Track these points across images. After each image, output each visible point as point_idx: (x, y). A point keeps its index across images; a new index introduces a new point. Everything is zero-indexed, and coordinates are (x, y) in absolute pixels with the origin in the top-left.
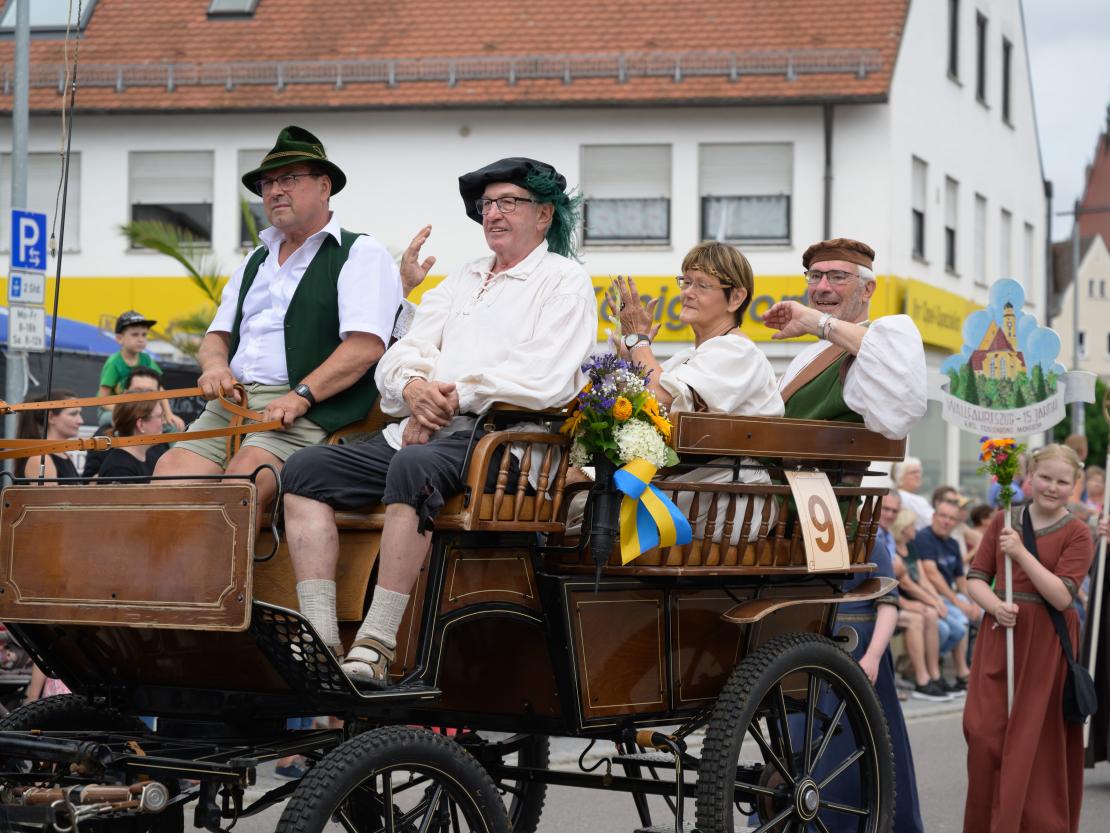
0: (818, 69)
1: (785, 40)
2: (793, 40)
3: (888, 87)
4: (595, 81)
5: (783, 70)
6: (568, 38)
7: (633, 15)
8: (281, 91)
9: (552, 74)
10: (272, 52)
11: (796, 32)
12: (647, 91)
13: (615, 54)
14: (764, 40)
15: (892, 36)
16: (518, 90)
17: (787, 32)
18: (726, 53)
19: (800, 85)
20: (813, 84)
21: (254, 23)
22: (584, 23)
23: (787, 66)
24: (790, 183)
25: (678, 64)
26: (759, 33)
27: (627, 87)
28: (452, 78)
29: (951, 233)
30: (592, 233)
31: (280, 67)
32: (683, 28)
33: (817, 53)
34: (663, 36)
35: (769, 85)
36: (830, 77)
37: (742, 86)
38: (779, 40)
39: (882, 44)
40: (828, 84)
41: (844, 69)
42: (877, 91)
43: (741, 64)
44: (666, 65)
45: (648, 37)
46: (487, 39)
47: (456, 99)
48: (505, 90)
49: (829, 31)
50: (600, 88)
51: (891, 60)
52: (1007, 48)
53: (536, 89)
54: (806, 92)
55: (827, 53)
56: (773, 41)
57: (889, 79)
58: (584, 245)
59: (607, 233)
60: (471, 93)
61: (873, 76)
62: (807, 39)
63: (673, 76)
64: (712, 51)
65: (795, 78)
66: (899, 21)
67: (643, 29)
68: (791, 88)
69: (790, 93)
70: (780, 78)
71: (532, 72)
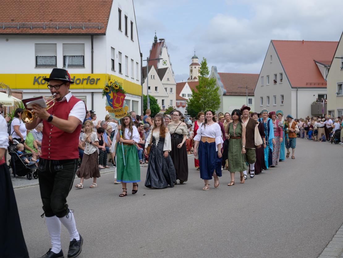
0: (90, 27)
1: (82, 20)
2: (84, 20)
3: (106, 31)
4: (38, 29)
5: (82, 27)
6: (31, 19)
7: (47, 14)
9: (28, 27)
11: (84, 19)
12: (50, 31)
13: (43, 22)
14: (77, 20)
15: (106, 20)
16: (19, 30)
17: (83, 19)
18: (69, 22)
19: (86, 31)
20: (89, 31)
22: (35, 15)
23: (83, 26)
24: (84, 53)
25: (57, 25)
26: (76, 19)
27: (45, 30)
28: (4, 27)
29: (120, 64)
30: (38, 64)
32: (59, 17)
33: (89, 24)
34: (54, 19)
35: (78, 31)
36: (92, 29)
37: (73, 31)
38: (81, 20)
39: (104, 22)
40: (92, 31)
41: (95, 27)
42: (103, 32)
43: (72, 25)
44: (55, 25)
45: (51, 19)
46: (12, 18)
47: (4, 32)
48: (17, 30)
49: (92, 19)
50: (39, 31)
51: (106, 25)
52: (132, 23)
53: (24, 30)
54: (87, 32)
55: (92, 24)
56: (79, 20)
57: (106, 30)
58: (36, 67)
59: (42, 64)
60: (8, 31)
61: (102, 29)
62: (87, 20)
63: (56, 28)
64: (65, 22)
65: (84, 29)
66: (108, 17)
67: (50, 17)
68: (84, 31)
69: (83, 32)
70: (81, 29)
71: (23, 26)
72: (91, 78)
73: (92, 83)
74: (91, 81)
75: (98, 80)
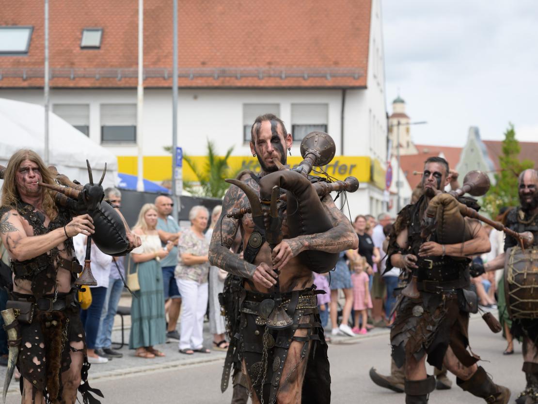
0: (339, 75)
1: (323, 63)
2: (326, 63)
3: (366, 82)
4: (250, 78)
5: (325, 75)
6: (235, 60)
8: (120, 80)
9: (232, 75)
10: (112, 63)
11: (327, 60)
12: (272, 83)
13: (256, 67)
14: (315, 63)
15: (365, 62)
16: (219, 81)
17: (323, 60)
18: (301, 67)
19: (332, 81)
20: (338, 81)
21: (101, 51)
22: (240, 54)
23: (326, 73)
24: (327, 119)
25: (283, 72)
27: (264, 81)
28: (191, 76)
30: (247, 139)
31: (119, 70)
32: (281, 57)
33: (337, 69)
34: (274, 60)
35: (320, 81)
36: (344, 78)
37: (310, 81)
39: (362, 65)
40: (343, 81)
41: (348, 75)
42: (363, 84)
43: (307, 72)
44: (278, 72)
45: (268, 60)
46: (201, 60)
47: (194, 85)
48: (214, 81)
49: (340, 59)
50: (252, 81)
51: (366, 72)
53: (227, 81)
54: (335, 84)
55: (341, 69)
57: (366, 79)
60: (199, 82)
61: (360, 78)
62: (332, 63)
63: (281, 77)
64: (295, 67)
65: (330, 78)
66: (366, 56)
67: (265, 57)
68: (329, 82)
69: (329, 84)
70: (324, 78)
71: (223, 74)
72: (340, 164)
73: (342, 171)
74: (340, 169)
75: (353, 167)
